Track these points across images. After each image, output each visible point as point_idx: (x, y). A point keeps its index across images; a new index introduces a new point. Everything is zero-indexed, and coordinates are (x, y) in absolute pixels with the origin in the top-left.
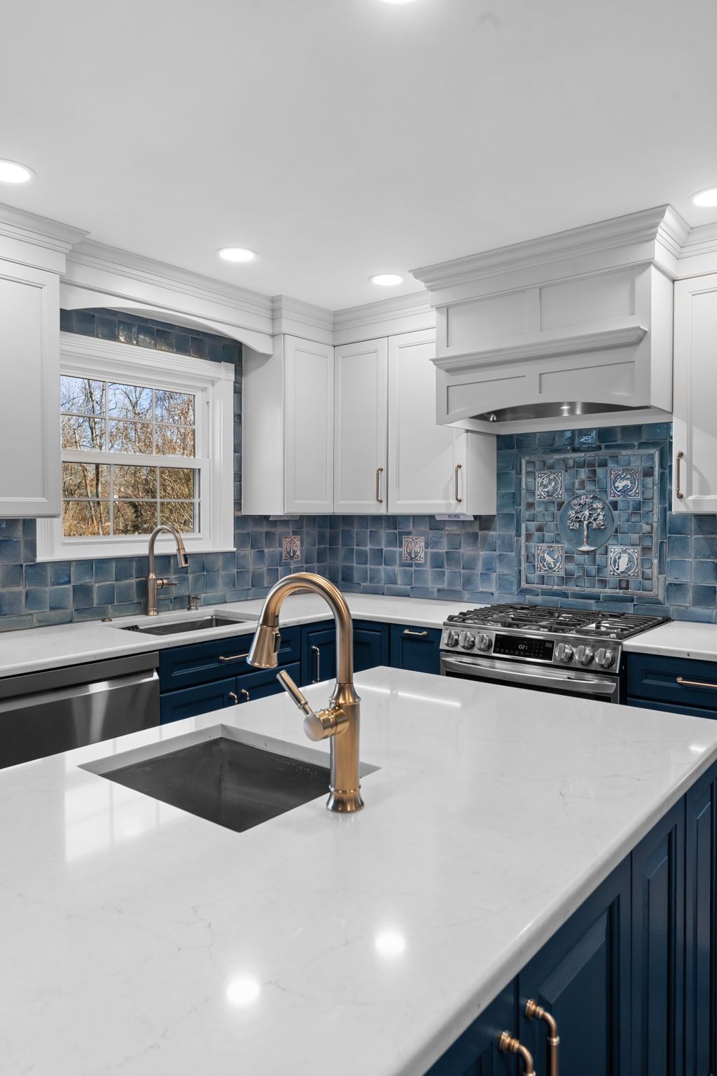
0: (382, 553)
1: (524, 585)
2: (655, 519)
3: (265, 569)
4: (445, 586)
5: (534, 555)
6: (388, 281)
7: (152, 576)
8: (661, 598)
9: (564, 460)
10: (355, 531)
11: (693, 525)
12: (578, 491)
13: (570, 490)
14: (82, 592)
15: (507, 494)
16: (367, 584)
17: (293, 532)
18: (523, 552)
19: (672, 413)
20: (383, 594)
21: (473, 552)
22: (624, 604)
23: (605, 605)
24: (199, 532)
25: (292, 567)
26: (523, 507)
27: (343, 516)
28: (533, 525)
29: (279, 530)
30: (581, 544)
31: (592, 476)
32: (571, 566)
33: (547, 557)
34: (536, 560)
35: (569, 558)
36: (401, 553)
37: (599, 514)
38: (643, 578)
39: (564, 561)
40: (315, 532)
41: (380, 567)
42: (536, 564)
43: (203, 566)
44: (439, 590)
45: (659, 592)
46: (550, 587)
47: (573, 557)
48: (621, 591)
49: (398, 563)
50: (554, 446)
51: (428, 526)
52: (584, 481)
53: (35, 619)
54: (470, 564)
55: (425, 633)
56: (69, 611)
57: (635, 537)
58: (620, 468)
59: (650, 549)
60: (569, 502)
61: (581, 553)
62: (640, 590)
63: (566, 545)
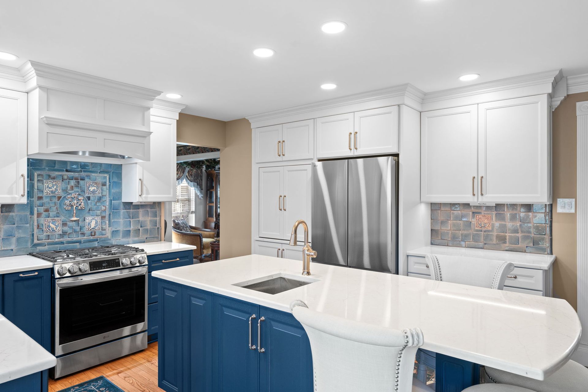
1: (36, 241)
2: (108, 204)
5: (43, 225)
8: (109, 237)
9: (62, 176)
11: (122, 206)
12: (69, 191)
13: (65, 190)
22: (93, 242)
23: (84, 244)
26: (35, 199)
28: (41, 209)
30: (72, 217)
31: (77, 184)
32: (66, 229)
33: (51, 225)
34: (44, 227)
35: (64, 224)
37: (82, 202)
38: (102, 230)
39: (61, 226)
42: (44, 229)
45: (109, 234)
46: (53, 240)
47: (67, 224)
48: (92, 237)
50: (55, 167)
52: (72, 187)
57: (99, 212)
58: (91, 181)
59: (105, 217)
60: (64, 197)
61: (71, 221)
62: (100, 235)
63: (63, 218)
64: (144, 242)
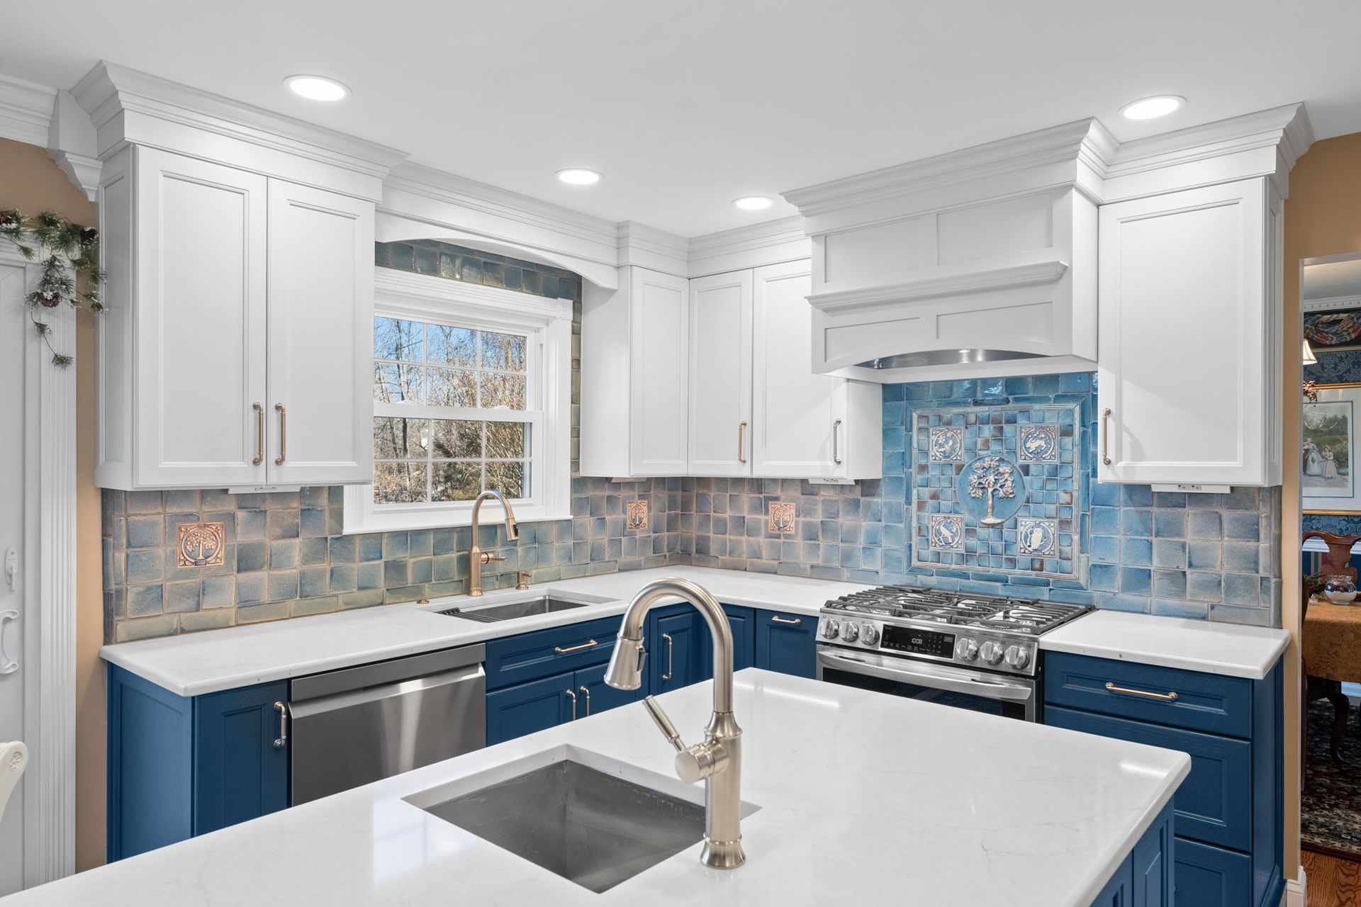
0: (744, 522)
1: (915, 563)
2: (1076, 486)
3: (606, 539)
4: (819, 562)
5: (927, 527)
6: (755, 205)
7: (476, 550)
8: (1083, 582)
9: (964, 415)
10: (712, 494)
11: (1122, 496)
12: (980, 452)
13: (971, 450)
14: (395, 568)
15: (894, 454)
16: (726, 558)
17: (639, 495)
18: (914, 524)
19: (1097, 362)
20: (745, 570)
21: (853, 522)
22: (1037, 588)
23: (1015, 588)
24: (530, 496)
25: (637, 537)
26: (914, 470)
27: (697, 478)
28: (926, 493)
29: (623, 493)
30: (985, 515)
31: (997, 434)
32: (972, 542)
33: (943, 530)
34: (930, 533)
35: (970, 531)
36: (767, 522)
37: (1006, 480)
38: (1060, 558)
40: (664, 495)
41: (741, 538)
42: (930, 537)
43: (535, 537)
44: (812, 567)
45: (1081, 576)
46: (947, 566)
47: (975, 530)
48: (1034, 572)
49: (763, 532)
50: (952, 398)
51: (800, 490)
52: (987, 441)
53: (340, 601)
54: (849, 537)
55: (797, 621)
56: (380, 591)
57: (1051, 509)
58: (1032, 425)
59: (1068, 523)
60: (970, 465)
61: (984, 526)
62: (1056, 572)
63: (967, 517)
64: (1204, 618)
